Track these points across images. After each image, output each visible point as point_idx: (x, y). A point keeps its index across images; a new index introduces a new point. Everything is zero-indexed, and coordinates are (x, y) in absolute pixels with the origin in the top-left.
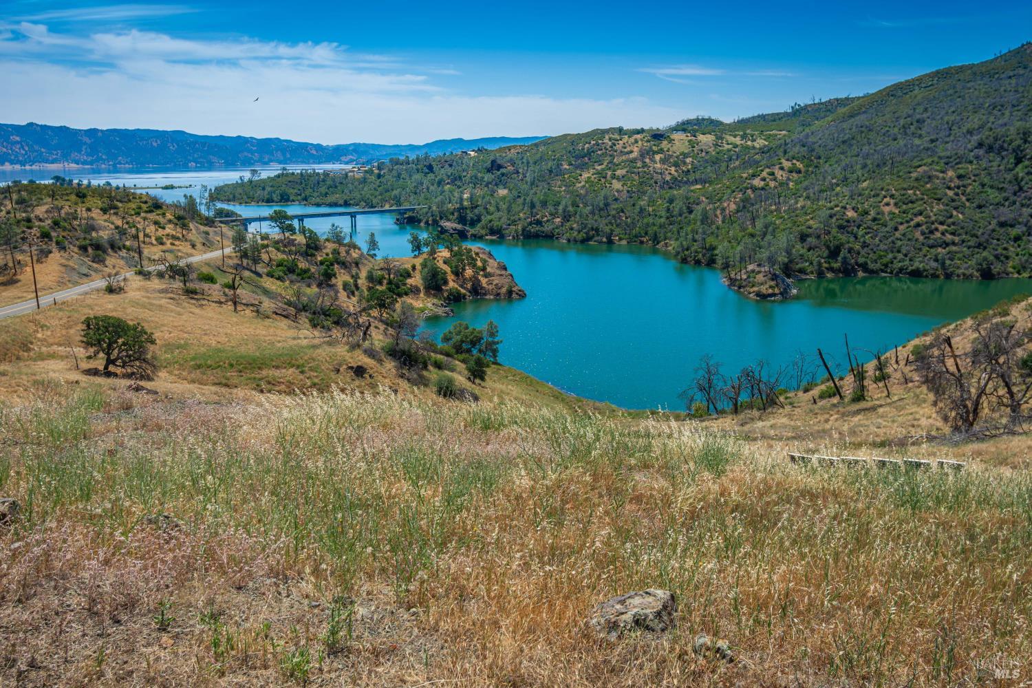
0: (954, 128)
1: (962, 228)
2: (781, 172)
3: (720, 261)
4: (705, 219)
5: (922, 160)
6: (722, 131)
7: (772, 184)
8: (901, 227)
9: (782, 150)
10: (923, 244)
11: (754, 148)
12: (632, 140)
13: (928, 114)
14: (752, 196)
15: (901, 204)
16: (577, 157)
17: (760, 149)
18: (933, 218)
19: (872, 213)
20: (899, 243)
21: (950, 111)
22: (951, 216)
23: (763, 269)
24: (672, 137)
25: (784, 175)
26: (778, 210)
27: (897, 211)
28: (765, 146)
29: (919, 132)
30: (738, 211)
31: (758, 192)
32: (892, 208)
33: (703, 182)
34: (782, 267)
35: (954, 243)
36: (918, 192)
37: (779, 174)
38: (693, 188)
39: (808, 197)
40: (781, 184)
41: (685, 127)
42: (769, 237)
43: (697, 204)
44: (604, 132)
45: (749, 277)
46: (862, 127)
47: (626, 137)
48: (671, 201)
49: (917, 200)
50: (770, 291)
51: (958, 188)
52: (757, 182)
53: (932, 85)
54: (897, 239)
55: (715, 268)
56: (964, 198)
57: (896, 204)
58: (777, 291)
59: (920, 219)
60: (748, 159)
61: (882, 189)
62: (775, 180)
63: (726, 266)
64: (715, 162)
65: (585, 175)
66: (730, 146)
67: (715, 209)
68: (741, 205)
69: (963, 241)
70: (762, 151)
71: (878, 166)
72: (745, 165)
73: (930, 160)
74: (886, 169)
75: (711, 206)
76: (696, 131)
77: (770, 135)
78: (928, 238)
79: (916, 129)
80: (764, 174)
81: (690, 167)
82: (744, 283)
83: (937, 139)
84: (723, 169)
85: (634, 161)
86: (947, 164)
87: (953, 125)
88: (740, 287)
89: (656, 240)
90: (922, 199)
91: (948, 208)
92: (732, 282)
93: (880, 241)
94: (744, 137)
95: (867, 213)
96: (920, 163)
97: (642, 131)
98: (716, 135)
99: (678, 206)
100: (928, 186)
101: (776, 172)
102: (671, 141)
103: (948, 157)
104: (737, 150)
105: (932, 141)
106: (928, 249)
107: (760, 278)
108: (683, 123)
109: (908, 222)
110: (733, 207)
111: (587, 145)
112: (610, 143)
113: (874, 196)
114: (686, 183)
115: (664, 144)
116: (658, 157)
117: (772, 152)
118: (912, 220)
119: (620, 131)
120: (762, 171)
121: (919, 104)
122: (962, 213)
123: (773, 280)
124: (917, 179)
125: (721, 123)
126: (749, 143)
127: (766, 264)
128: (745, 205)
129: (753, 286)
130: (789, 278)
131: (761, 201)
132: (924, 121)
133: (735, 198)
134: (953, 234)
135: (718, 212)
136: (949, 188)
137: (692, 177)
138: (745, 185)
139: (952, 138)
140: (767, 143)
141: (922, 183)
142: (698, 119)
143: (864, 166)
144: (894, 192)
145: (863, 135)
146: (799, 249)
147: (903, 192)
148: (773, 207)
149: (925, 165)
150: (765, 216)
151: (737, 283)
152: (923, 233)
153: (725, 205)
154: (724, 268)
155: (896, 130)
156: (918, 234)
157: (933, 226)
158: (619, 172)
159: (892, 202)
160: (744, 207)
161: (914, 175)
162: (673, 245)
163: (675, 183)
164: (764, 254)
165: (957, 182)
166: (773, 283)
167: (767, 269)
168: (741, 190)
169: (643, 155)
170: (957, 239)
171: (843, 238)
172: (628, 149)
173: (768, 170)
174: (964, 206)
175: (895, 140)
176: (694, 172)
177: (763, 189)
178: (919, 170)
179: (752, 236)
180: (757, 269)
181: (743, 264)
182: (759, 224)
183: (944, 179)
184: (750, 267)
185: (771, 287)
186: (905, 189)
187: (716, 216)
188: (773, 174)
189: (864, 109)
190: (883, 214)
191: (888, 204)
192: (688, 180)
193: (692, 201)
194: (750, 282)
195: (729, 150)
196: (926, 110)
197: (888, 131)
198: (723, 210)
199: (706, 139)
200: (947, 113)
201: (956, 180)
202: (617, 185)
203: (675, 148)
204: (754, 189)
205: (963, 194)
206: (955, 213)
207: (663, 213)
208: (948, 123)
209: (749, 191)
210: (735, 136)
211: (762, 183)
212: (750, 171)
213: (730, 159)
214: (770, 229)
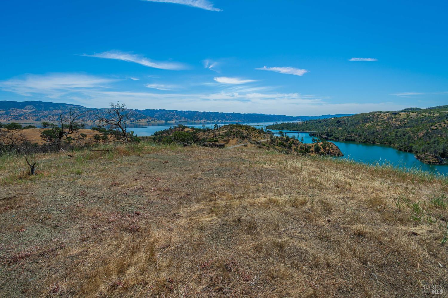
2: (444, 124)
3: (414, 151)
4: (409, 138)
6: (421, 112)
7: (440, 128)
9: (445, 117)
11: (433, 116)
12: (385, 114)
14: (430, 132)
16: (365, 119)
17: (436, 117)
23: (432, 154)
24: (400, 113)
25: (446, 125)
26: (441, 136)
28: (438, 116)
30: (424, 136)
31: (433, 130)
33: (411, 127)
34: (440, 154)
37: (443, 125)
38: (406, 129)
40: (444, 128)
41: (406, 110)
42: (436, 144)
43: (407, 133)
44: (375, 112)
45: (425, 156)
47: (383, 114)
48: (397, 132)
50: (434, 161)
52: (433, 127)
55: (412, 153)
58: (437, 161)
60: (431, 121)
62: (441, 127)
63: (417, 153)
64: (417, 121)
65: (367, 124)
66: (423, 116)
67: (414, 135)
68: (425, 134)
70: (437, 118)
72: (428, 122)
75: (413, 134)
76: (410, 112)
77: (441, 113)
80: (437, 125)
81: (406, 122)
82: (423, 158)
84: (419, 123)
85: (385, 120)
88: (421, 159)
89: (390, 143)
92: (418, 157)
94: (430, 113)
97: (389, 112)
98: (418, 113)
99: (399, 134)
101: (442, 124)
102: (399, 115)
104: (426, 117)
107: (430, 157)
108: (405, 109)
110: (422, 135)
111: (369, 116)
112: (377, 116)
114: (404, 127)
115: (397, 116)
116: (394, 120)
117: (441, 118)
119: (381, 112)
120: (436, 124)
123: (435, 158)
125: (421, 109)
126: (432, 115)
127: (433, 153)
128: (427, 134)
129: (427, 159)
130: (443, 158)
131: (434, 133)
133: (423, 132)
135: (416, 136)
137: (406, 125)
138: (428, 128)
140: (439, 115)
142: (411, 108)
148: (439, 135)
150: (435, 138)
151: (420, 158)
153: (419, 134)
154: (416, 153)
158: (379, 124)
160: (427, 135)
162: (396, 145)
163: (400, 127)
164: (433, 150)
166: (435, 159)
167: (433, 154)
168: (426, 130)
169: (388, 119)
172: (383, 117)
173: (438, 124)
176: (408, 124)
177: (435, 129)
179: (429, 144)
180: (429, 154)
181: (423, 153)
182: (432, 140)
184: (426, 154)
185: (434, 160)
187: (415, 137)
188: (441, 125)
192: (405, 126)
193: (405, 132)
194: (426, 158)
195: (423, 117)
198: (418, 135)
199: (414, 114)
202: (378, 127)
203: (401, 117)
204: (431, 129)
207: (394, 136)
209: (429, 130)
210: (426, 113)
211: (435, 128)
212: (431, 124)
213: (423, 120)
214: (437, 142)
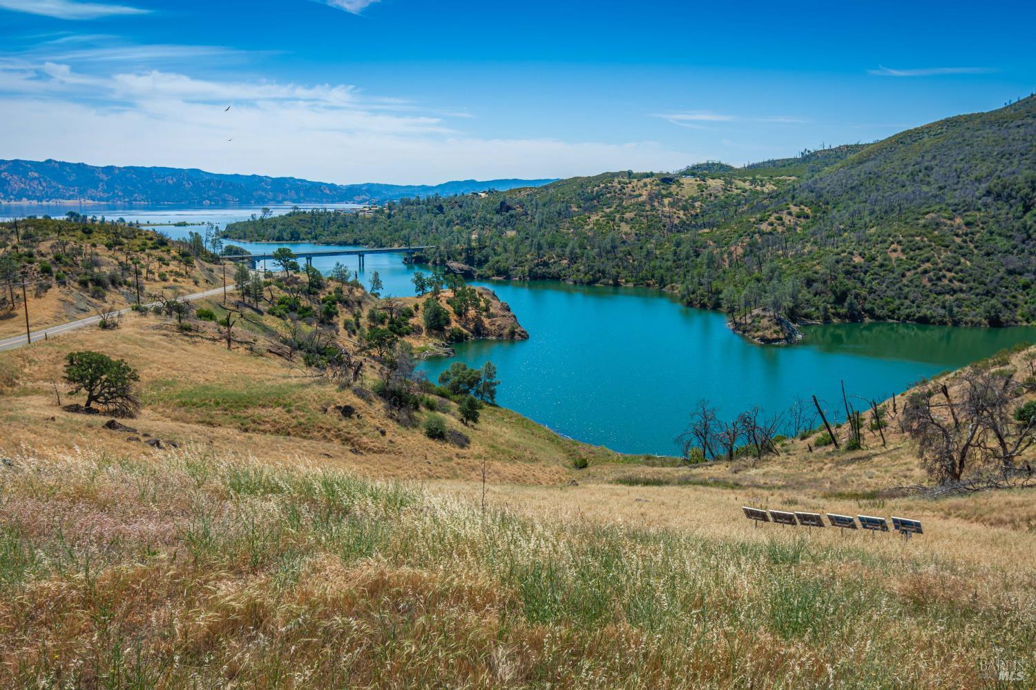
0: (962, 175)
1: (970, 275)
2: (789, 217)
3: (725, 306)
4: (711, 262)
5: (930, 207)
6: (731, 176)
7: (780, 229)
8: (908, 274)
9: (790, 195)
10: (930, 291)
11: (763, 192)
12: (641, 183)
13: (936, 162)
14: (760, 240)
15: (908, 250)
16: (586, 200)
17: (769, 194)
18: (941, 265)
19: (880, 259)
20: (906, 290)
21: (958, 159)
22: (959, 264)
23: (768, 314)
24: (681, 181)
25: (792, 220)
26: (785, 255)
27: (904, 258)
28: (774, 191)
29: (927, 179)
30: (744, 256)
31: (765, 237)
32: (899, 254)
33: (711, 226)
34: (787, 312)
35: (961, 291)
36: (925, 239)
37: (787, 219)
38: (700, 232)
39: (815, 243)
40: (789, 229)
41: (695, 171)
42: (775, 282)
43: (704, 248)
44: (614, 175)
45: (753, 321)
46: (870, 173)
47: (635, 180)
48: (678, 245)
49: (924, 247)
50: (775, 336)
51: (966, 235)
52: (764, 227)
53: (941, 133)
54: (905, 286)
55: (720, 312)
56: (972, 246)
57: (903, 251)
58: (781, 336)
59: (927, 265)
60: (757, 204)
61: (889, 236)
62: (783, 224)
63: (731, 311)
64: (724, 206)
65: (594, 218)
66: (739, 191)
67: (722, 253)
68: (748, 249)
69: (971, 289)
70: (771, 196)
71: (886, 212)
72: (753, 210)
73: (937, 207)
74: (894, 215)
75: (718, 250)
76: (706, 175)
77: (779, 180)
78: (936, 285)
79: (924, 176)
80: (772, 219)
81: (698, 211)
82: (749, 328)
83: (945, 187)
84: (731, 213)
85: (643, 204)
86: (955, 211)
87: (961, 173)
88: (744, 332)
89: (662, 283)
90: (930, 246)
91: (955, 255)
92: (737, 326)
93: (888, 287)
94: (753, 182)
95: (874, 259)
96: (928, 210)
97: (651, 175)
98: (725, 180)
99: (685, 249)
100: (936, 233)
101: (784, 217)
102: (680, 185)
103: (956, 205)
104: (745, 194)
105: (941, 188)
106: (935, 296)
107: (765, 322)
108: (694, 168)
109: (915, 268)
110: (740, 251)
111: (596, 188)
112: (619, 186)
113: (881, 242)
114: (694, 226)
115: (674, 189)
116: (666, 201)
117: (780, 197)
118: (919, 266)
119: (630, 174)
120: (770, 215)
121: (927, 152)
122: (969, 260)
123: (777, 324)
124: (924, 226)
125: (731, 168)
126: (759, 188)
127: (771, 308)
128: (752, 249)
129: (758, 330)
130: (794, 322)
131: (768, 246)
132: (932, 169)
133: (742, 242)
134: (961, 281)
135: (725, 256)
136: (957, 235)
137: (700, 221)
138: (753, 229)
139: (960, 186)
140: (775, 188)
141: (929, 230)
142: (708, 164)
143: (872, 212)
144: (901, 238)
145: (872, 181)
146: (805, 294)
147: (910, 239)
148: (780, 252)
149: (933, 212)
150: (772, 261)
151: (742, 327)
152: (930, 280)
153: (733, 249)
154: (729, 312)
155: (904, 177)
156: (925, 281)
157: (941, 273)
158: (628, 215)
159: (899, 248)
160: (751, 251)
161: (922, 222)
162: (679, 289)
163: (683, 227)
164: (769, 299)
165: (965, 229)
166: (777, 328)
167: (772, 314)
168: (749, 235)
169: (651, 198)
170: (964, 286)
171: (850, 283)
172: (637, 192)
173: (775, 215)
174: (972, 254)
175: (903, 186)
176: (703, 216)
177: (770, 233)
178: (926, 217)
179: (758, 280)
180: (762, 314)
181: (748, 309)
182: (766, 269)
183: (952, 226)
184: (755, 312)
185: (775, 332)
186: (912, 236)
187: (723, 260)
188: (781, 219)
189: (873, 156)
190: (890, 260)
191: (895, 251)
192: (697, 223)
193: (699, 244)
194: (754, 327)
195: (738, 195)
196: (934, 157)
197: (896, 178)
198: (730, 254)
199: (715, 184)
200: (955, 161)
201: (964, 227)
202: (625, 228)
203: (683, 192)
204: (762, 233)
205: (971, 241)
206: (963, 260)
207: (670, 257)
208: (956, 171)
209: (757, 236)
210: (744, 181)
211: (770, 228)
212: (758, 216)
213: (739, 204)
214: (776, 273)
